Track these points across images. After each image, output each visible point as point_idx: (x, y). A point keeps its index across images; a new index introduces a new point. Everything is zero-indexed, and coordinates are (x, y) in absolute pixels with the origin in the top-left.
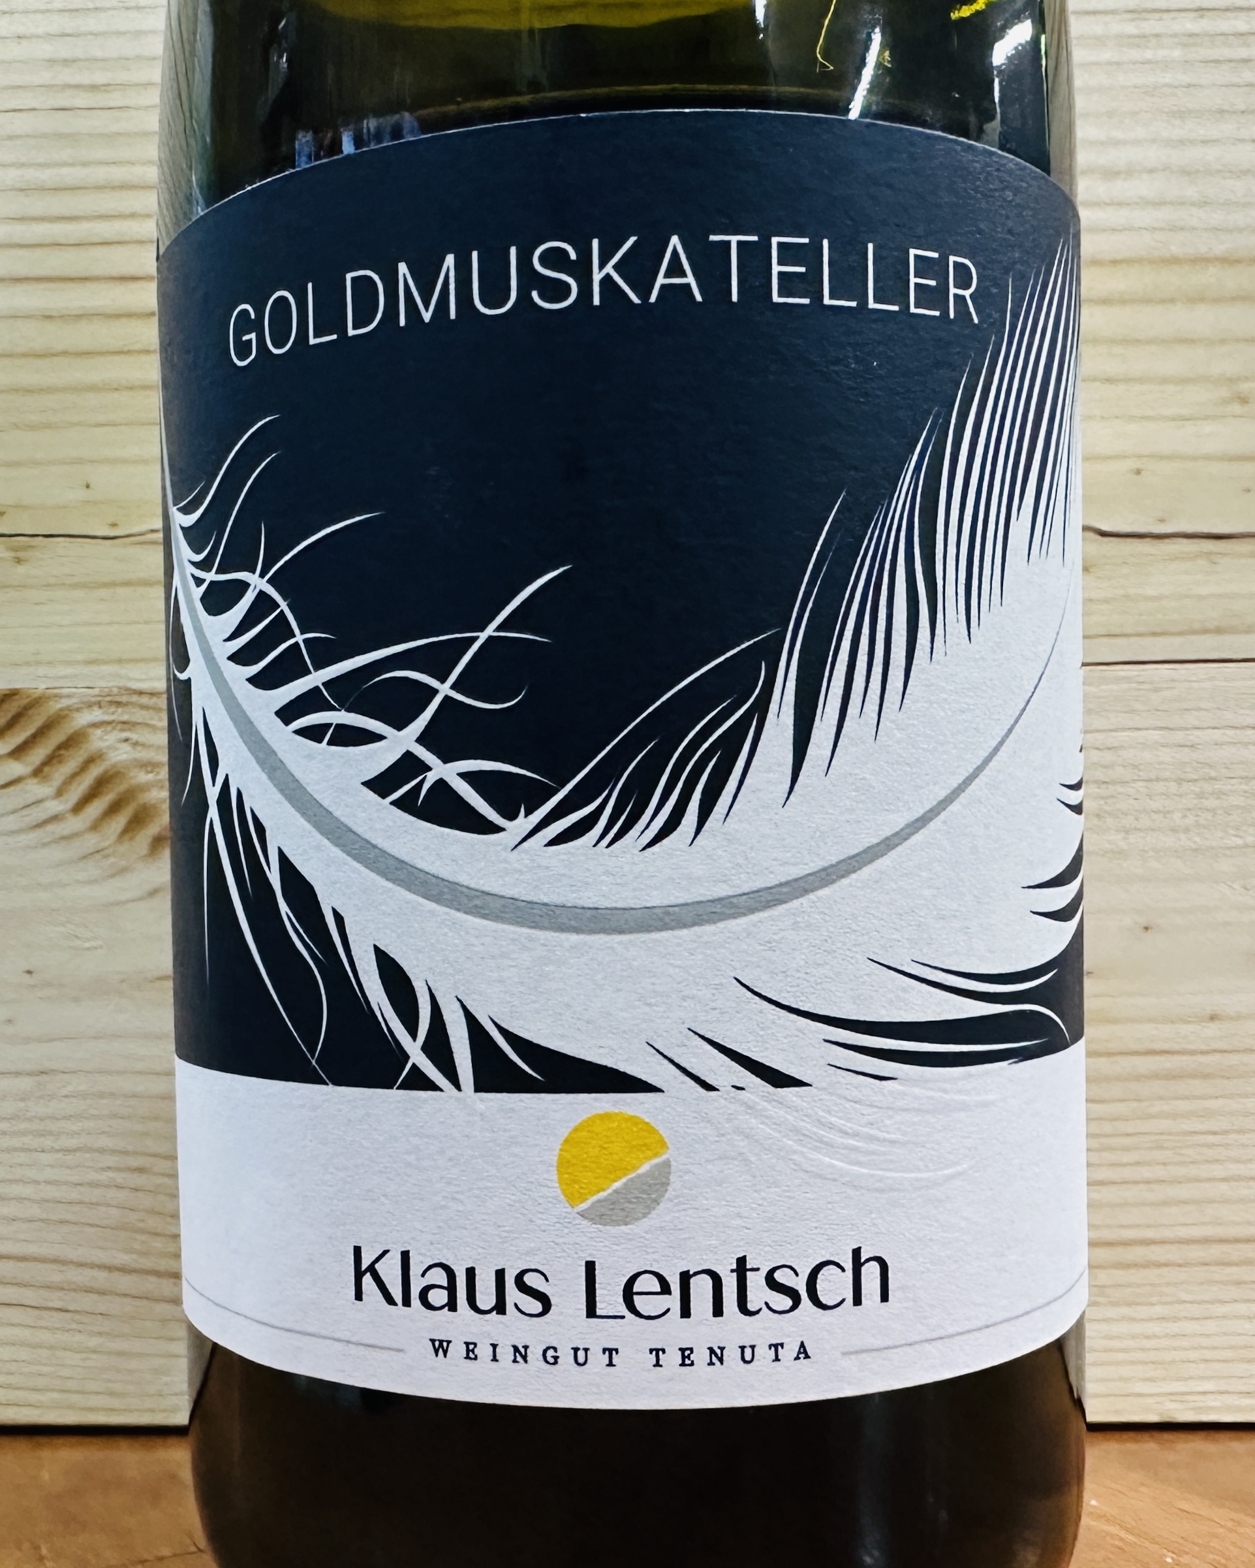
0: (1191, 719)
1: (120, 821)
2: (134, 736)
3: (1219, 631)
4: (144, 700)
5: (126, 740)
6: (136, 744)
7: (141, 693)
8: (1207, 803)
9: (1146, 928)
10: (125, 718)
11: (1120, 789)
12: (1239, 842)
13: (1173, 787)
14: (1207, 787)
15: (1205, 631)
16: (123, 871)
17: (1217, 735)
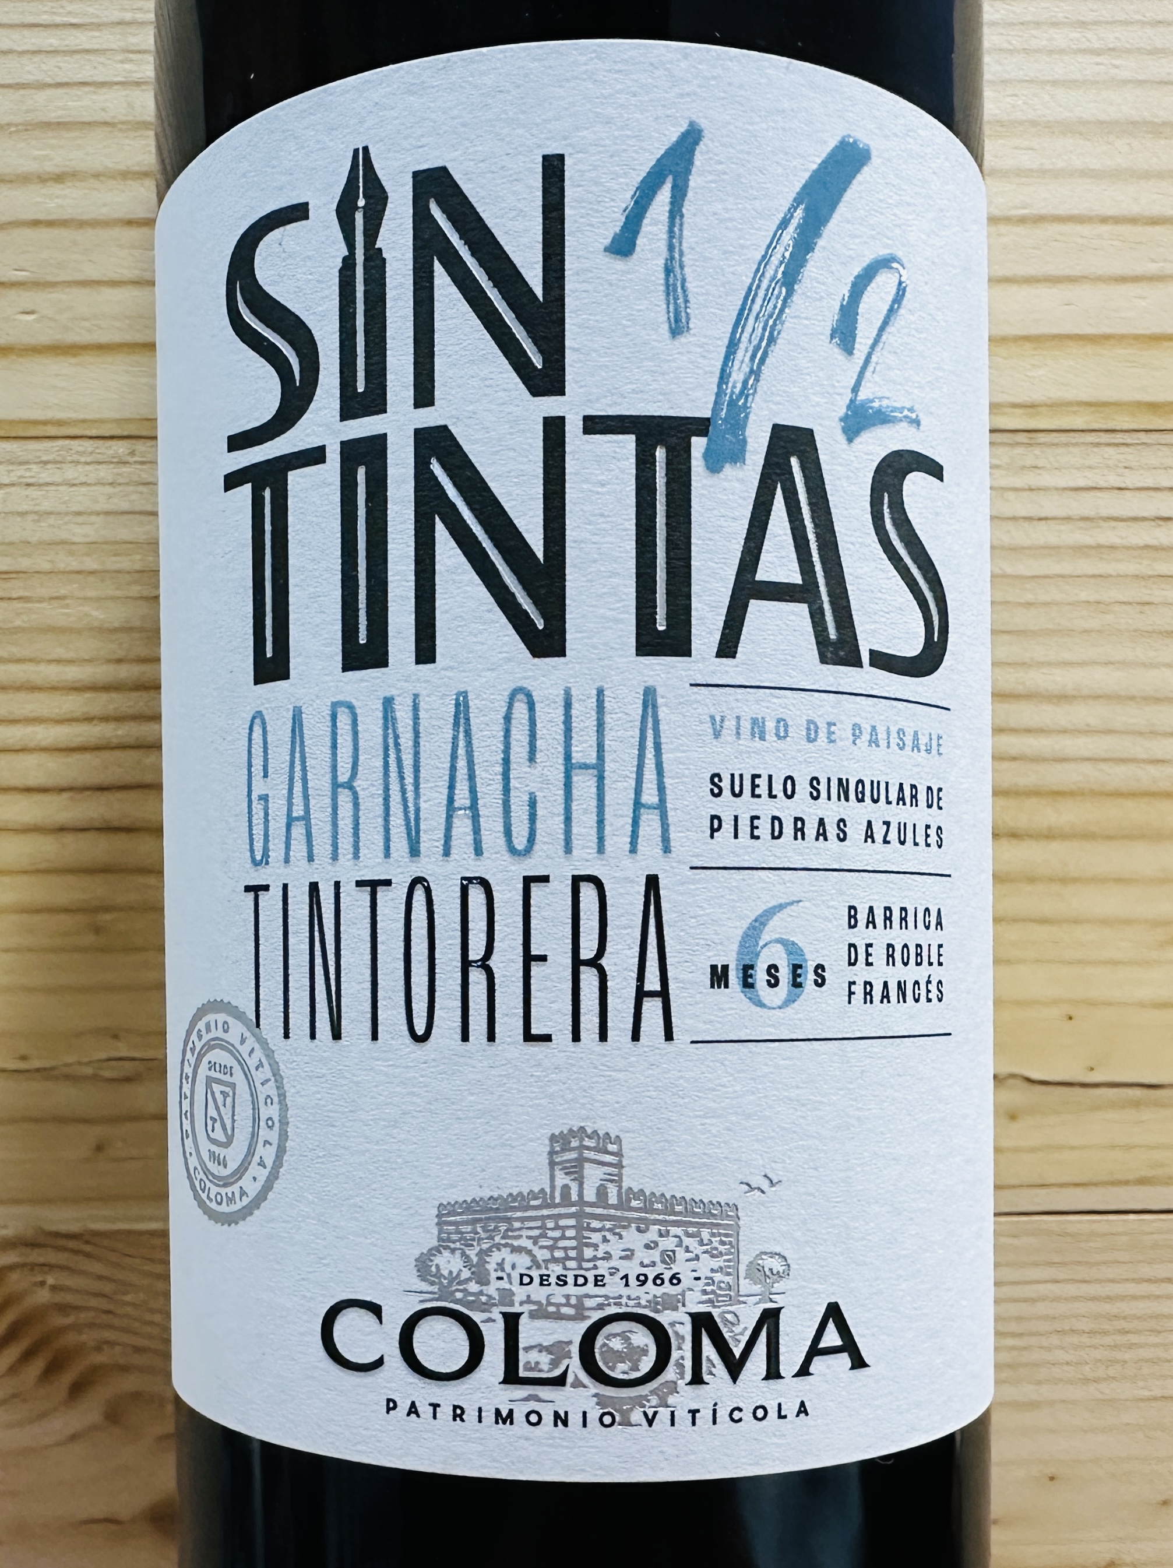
0: (1109, 1272)
1: (37, 1366)
2: (50, 1280)
3: (1142, 1181)
4: (61, 1242)
5: (42, 1284)
6: (54, 1288)
7: (57, 1235)
8: (1118, 1355)
9: (1052, 1479)
10: (42, 1260)
11: (1033, 1341)
12: (1146, 1393)
13: (1085, 1339)
14: (1120, 1339)
15: (1127, 1183)
16: (43, 1416)
17: (1132, 1288)
